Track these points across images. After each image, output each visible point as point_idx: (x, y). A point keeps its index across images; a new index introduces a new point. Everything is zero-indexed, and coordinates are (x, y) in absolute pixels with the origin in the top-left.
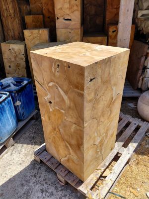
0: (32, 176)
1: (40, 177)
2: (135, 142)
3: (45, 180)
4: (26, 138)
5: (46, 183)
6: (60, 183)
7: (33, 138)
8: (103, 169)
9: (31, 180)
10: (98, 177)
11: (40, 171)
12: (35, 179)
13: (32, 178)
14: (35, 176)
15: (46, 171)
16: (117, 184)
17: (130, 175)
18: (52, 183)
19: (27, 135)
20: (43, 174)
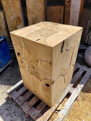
0: (5, 109)
1: (11, 110)
2: (82, 84)
3: (14, 112)
4: (4, 80)
5: (15, 115)
6: (25, 115)
7: (9, 80)
8: (57, 105)
9: (4, 113)
10: (53, 112)
11: (11, 105)
12: (7, 112)
13: (5, 111)
14: (7, 110)
15: (16, 105)
16: (67, 116)
17: (77, 109)
18: (19, 115)
19: (5, 78)
20: (14, 108)
